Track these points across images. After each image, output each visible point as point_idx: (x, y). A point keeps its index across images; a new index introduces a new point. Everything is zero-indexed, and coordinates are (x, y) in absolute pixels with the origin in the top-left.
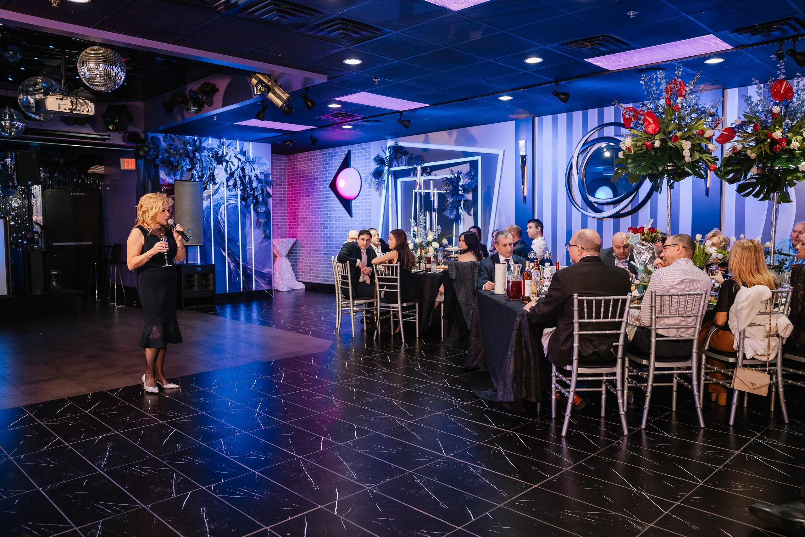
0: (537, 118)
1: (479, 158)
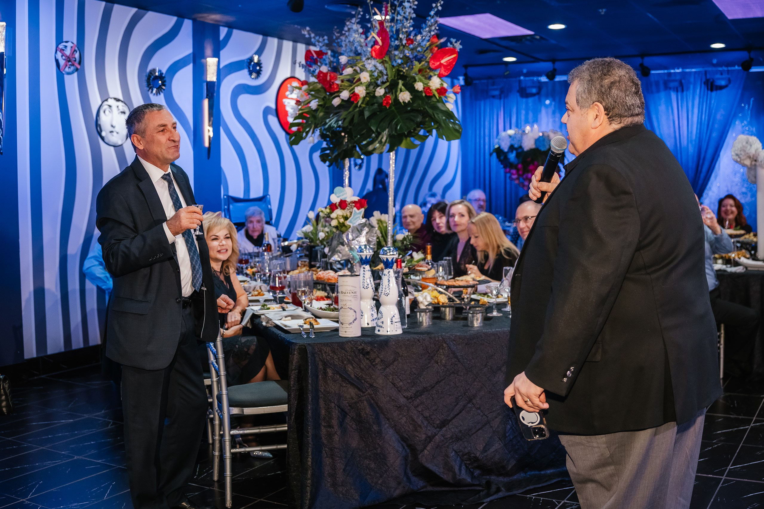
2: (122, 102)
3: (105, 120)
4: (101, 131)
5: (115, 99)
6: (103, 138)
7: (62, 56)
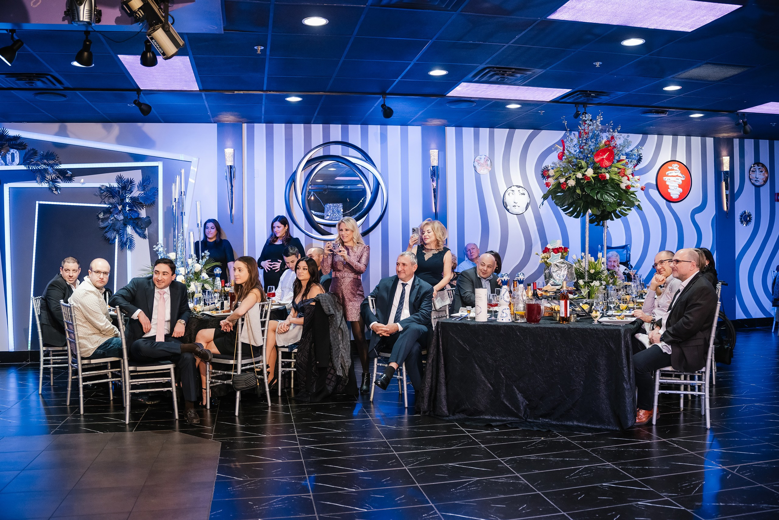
0: (246, 124)
1: (160, 165)
2: (522, 187)
3: (509, 200)
4: (507, 206)
5: (517, 186)
6: (508, 210)
7: (478, 164)
